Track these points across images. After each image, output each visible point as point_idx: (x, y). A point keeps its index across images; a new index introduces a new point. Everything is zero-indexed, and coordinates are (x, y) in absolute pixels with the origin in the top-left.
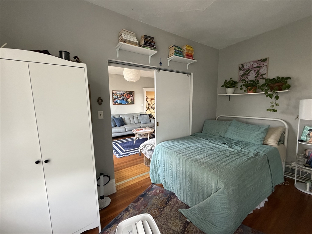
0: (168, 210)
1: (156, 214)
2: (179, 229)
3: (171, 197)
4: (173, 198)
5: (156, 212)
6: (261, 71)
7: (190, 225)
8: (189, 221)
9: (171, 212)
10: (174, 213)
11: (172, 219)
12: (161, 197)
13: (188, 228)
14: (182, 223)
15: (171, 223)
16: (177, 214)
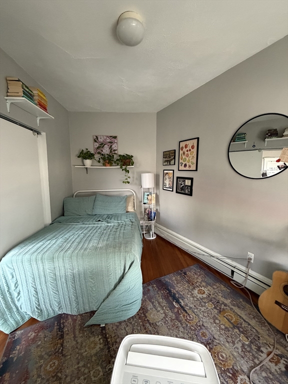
0: (70, 341)
1: (57, 363)
2: (100, 344)
3: (62, 322)
4: (66, 321)
5: (54, 363)
6: (113, 146)
7: (107, 328)
8: (104, 325)
9: (76, 339)
10: (81, 335)
11: (84, 344)
12: (45, 338)
13: (108, 334)
14: (98, 335)
15: (87, 350)
16: (86, 334)
